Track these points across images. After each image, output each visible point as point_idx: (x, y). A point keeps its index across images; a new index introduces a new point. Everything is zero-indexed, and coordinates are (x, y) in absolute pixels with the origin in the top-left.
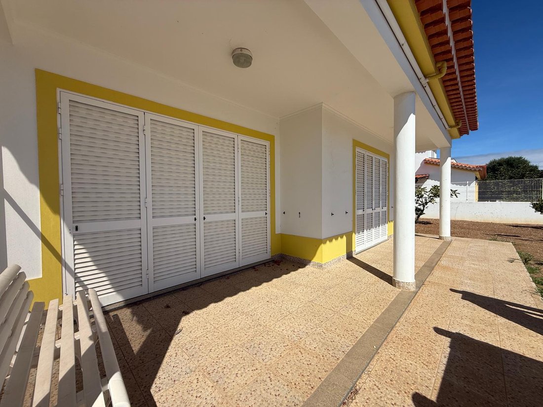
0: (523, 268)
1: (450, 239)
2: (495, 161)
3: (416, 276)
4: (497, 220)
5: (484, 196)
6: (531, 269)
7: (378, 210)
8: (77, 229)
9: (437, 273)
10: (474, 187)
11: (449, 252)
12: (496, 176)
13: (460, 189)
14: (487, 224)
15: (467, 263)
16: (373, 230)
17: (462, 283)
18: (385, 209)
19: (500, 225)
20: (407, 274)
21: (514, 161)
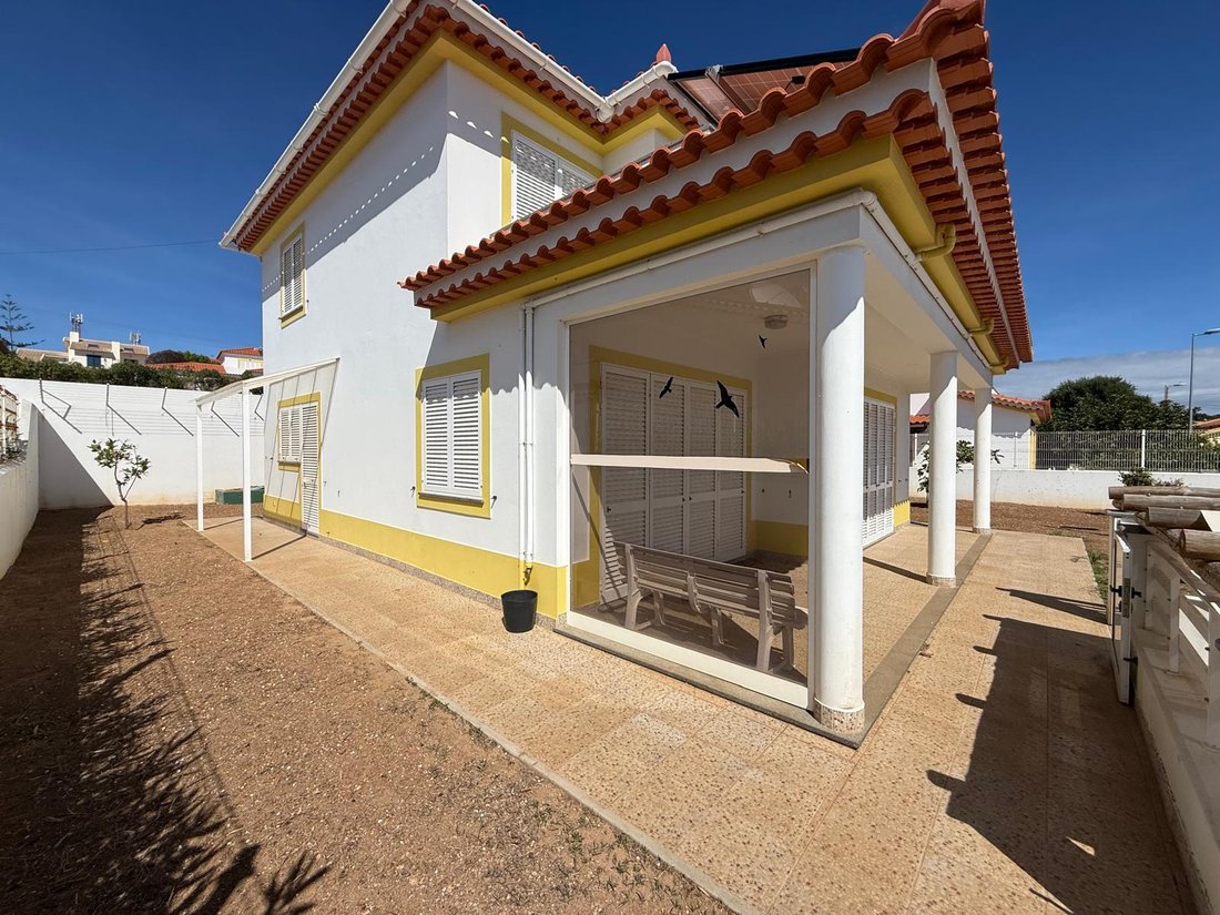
0: (1090, 568)
1: (989, 533)
2: (1069, 384)
3: (957, 569)
4: (1067, 504)
5: (1047, 458)
6: (1099, 568)
7: (883, 486)
8: (609, 510)
9: (977, 574)
10: (1029, 440)
11: (990, 549)
12: (1070, 417)
13: (1005, 444)
14: (1049, 510)
15: (1016, 562)
16: (877, 517)
17: (1010, 583)
18: (891, 483)
19: (1072, 511)
20: (946, 569)
21: (1105, 385)
